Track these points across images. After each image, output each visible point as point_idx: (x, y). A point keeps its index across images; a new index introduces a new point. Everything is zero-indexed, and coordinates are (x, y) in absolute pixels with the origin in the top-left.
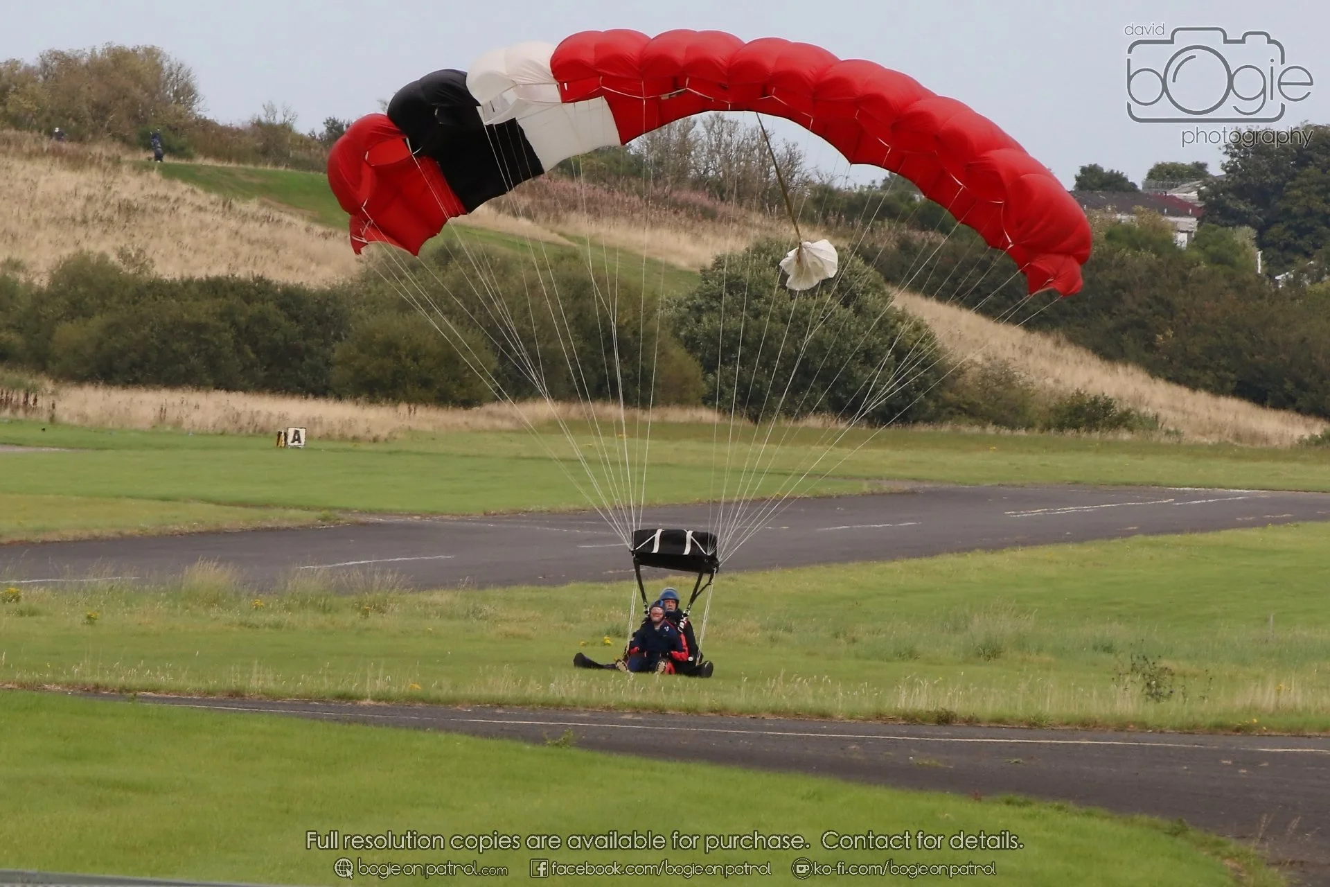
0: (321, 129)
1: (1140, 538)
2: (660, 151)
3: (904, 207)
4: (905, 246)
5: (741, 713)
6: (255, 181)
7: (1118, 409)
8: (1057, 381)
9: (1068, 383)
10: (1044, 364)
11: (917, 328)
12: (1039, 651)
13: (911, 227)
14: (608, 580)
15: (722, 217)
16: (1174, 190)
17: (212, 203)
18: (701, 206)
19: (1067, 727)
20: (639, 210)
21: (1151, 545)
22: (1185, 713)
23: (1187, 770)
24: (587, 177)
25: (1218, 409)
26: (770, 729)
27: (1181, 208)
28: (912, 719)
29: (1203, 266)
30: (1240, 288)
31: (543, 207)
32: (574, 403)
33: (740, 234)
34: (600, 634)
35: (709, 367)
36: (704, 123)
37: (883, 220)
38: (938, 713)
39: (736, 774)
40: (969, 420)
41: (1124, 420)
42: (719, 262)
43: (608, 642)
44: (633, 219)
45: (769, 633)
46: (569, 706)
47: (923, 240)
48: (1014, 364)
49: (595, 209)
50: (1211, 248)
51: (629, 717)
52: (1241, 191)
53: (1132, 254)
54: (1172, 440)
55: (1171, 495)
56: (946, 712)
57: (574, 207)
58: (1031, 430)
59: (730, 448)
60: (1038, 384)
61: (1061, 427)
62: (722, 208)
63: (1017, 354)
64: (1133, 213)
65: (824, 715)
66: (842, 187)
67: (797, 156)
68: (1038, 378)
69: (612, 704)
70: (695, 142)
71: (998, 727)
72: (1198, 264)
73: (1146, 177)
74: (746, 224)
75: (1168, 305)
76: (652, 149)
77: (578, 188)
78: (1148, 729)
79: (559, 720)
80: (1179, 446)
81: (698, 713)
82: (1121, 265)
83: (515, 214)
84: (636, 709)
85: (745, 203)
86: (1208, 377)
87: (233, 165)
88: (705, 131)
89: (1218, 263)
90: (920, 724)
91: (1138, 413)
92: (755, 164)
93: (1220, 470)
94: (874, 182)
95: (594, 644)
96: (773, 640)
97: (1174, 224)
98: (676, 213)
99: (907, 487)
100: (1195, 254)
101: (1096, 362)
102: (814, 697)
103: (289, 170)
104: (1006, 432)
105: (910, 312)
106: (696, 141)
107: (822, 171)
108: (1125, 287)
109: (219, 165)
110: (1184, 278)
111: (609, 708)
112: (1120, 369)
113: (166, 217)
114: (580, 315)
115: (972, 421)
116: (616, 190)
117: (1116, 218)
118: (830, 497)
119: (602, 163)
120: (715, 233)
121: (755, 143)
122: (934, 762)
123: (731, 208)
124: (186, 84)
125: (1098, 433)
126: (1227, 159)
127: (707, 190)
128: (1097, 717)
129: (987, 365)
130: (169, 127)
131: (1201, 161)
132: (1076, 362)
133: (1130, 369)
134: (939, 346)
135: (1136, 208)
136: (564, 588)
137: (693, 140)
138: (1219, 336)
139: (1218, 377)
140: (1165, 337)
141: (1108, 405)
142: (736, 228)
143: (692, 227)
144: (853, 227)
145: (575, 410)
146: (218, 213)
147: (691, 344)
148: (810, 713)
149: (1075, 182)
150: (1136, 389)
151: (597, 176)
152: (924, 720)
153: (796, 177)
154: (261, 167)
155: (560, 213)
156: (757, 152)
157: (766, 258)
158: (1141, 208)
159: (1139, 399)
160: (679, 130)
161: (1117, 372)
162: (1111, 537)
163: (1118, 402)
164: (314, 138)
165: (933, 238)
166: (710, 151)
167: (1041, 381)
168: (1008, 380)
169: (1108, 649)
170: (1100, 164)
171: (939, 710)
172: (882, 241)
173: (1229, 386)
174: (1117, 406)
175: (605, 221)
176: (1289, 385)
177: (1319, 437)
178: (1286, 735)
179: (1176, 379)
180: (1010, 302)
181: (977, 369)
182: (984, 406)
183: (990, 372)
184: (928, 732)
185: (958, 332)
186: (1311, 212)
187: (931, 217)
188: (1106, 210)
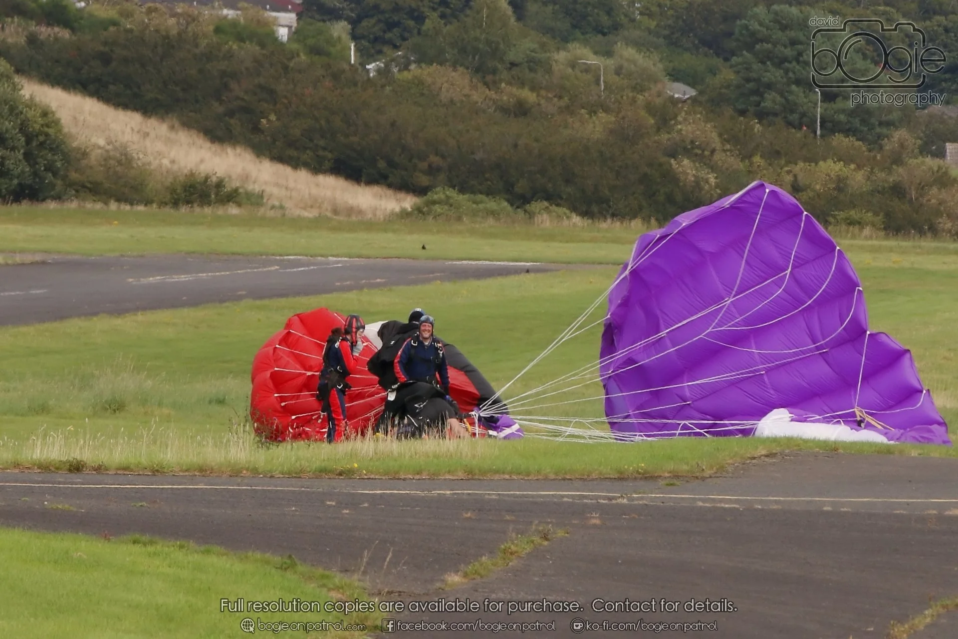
1: (248, 302)
3: (31, 5)
4: (33, 40)
7: (229, 187)
8: (173, 162)
9: (182, 164)
10: (159, 146)
11: (45, 114)
12: (160, 405)
13: (37, 24)
19: (187, 474)
21: (258, 308)
23: (296, 511)
25: (317, 185)
27: (281, 5)
28: (46, 467)
29: (303, 57)
30: (336, 77)
37: (12, 17)
38: (69, 462)
40: (94, 198)
41: (233, 197)
47: (50, 35)
48: (135, 147)
50: (309, 42)
53: (239, 46)
54: (278, 213)
55: (276, 263)
56: (78, 462)
58: (149, 205)
60: (155, 164)
61: (176, 204)
63: (136, 138)
64: (238, 9)
68: (155, 159)
71: (124, 474)
72: (298, 55)
75: (272, 92)
78: (261, 474)
80: (283, 220)
82: (229, 56)
86: (307, 156)
89: (316, 54)
90: (53, 472)
91: (246, 190)
93: (321, 240)
97: (278, 19)
99: (38, 258)
100: (295, 46)
101: (208, 144)
104: (128, 207)
105: (37, 100)
108: (232, 76)
110: (286, 68)
112: (229, 150)
115: (96, 198)
117: (222, 13)
122: (67, 506)
125: (210, 208)
128: (213, 464)
129: (109, 147)
132: (189, 145)
133: (239, 150)
134: (65, 131)
135: (242, 4)
138: (317, 119)
139: (318, 156)
140: (269, 121)
141: (219, 184)
150: (243, 168)
152: (57, 469)
158: (245, 5)
159: (246, 178)
161: (227, 153)
162: (222, 301)
163: (227, 179)
165: (58, 33)
167: (157, 161)
168: (126, 160)
169: (221, 402)
171: (71, 459)
172: (12, 36)
173: (327, 165)
174: (228, 184)
176: (382, 164)
177: (410, 209)
178: (384, 478)
179: (279, 158)
180: (128, 92)
181: (99, 151)
182: (107, 185)
183: (111, 153)
184: (60, 480)
185: (82, 118)
186: (398, 8)
187: (57, 15)
188: (213, 7)
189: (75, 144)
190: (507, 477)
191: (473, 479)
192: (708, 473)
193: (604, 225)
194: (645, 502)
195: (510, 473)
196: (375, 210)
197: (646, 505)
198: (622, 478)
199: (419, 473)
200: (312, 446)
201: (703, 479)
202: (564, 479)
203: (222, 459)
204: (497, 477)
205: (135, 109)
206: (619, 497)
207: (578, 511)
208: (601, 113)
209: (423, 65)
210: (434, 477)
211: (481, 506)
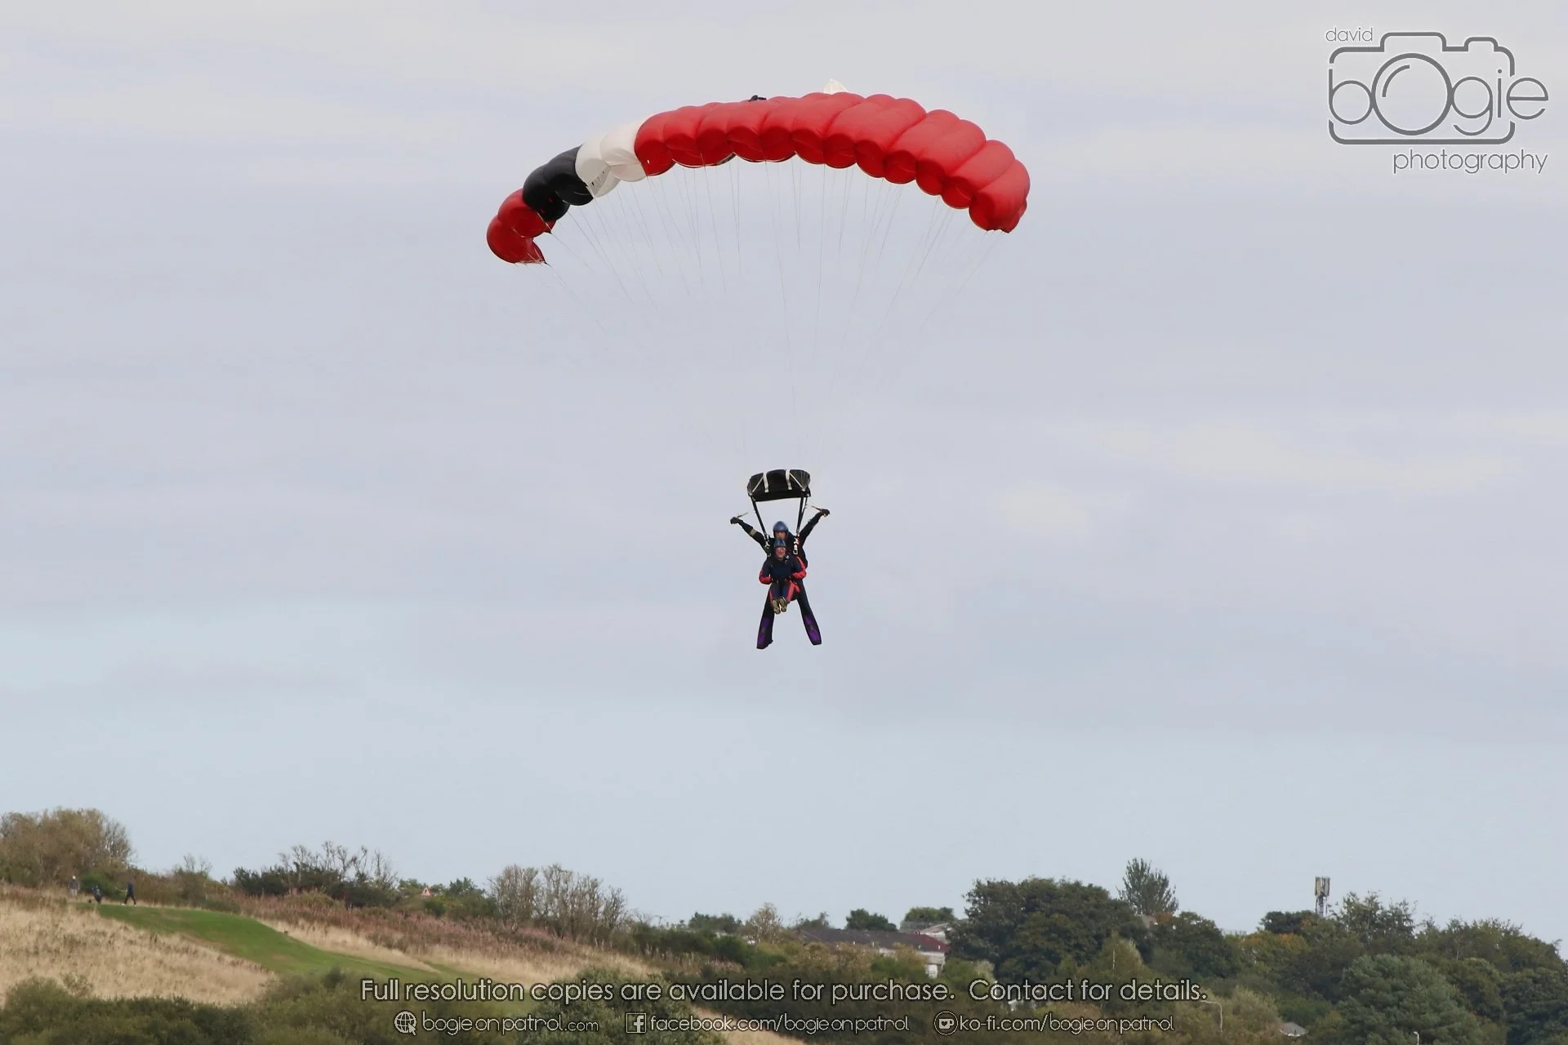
0: (231, 877)
2: (508, 896)
3: (707, 942)
4: (707, 973)
6: (178, 919)
13: (711, 959)
15: (559, 950)
16: (927, 929)
17: (140, 938)
18: (541, 941)
20: (491, 944)
24: (449, 916)
27: (931, 945)
30: (980, 1011)
31: (412, 941)
33: (573, 963)
36: (545, 872)
37: (689, 953)
44: (486, 951)
47: (723, 969)
49: (456, 943)
50: (956, 979)
52: (981, 933)
57: (438, 941)
62: (558, 942)
64: (895, 948)
66: (657, 925)
67: (620, 900)
70: (536, 889)
73: (903, 919)
74: (578, 956)
76: (502, 894)
77: (441, 924)
83: (390, 946)
85: (578, 937)
87: (158, 906)
88: (545, 879)
92: (586, 907)
94: (682, 921)
97: (928, 958)
98: (521, 946)
100: (944, 983)
103: (205, 911)
106: (538, 888)
109: (147, 906)
113: (103, 950)
116: (472, 927)
117: (879, 952)
119: (461, 905)
120: (553, 962)
121: (586, 889)
123: (566, 942)
124: (121, 841)
126: (969, 906)
127: (546, 928)
130: (107, 875)
131: (948, 907)
135: (895, 944)
137: (535, 886)
142: (570, 958)
143: (534, 957)
144: (665, 959)
146: (145, 946)
149: (846, 923)
151: (458, 916)
153: (619, 918)
154: (182, 908)
155: (426, 945)
156: (588, 897)
158: (899, 944)
160: (525, 879)
164: (226, 884)
165: (730, 967)
166: (550, 897)
170: (866, 910)
172: (688, 968)
175: (464, 952)
186: (1036, 949)
187: (730, 950)
188: (871, 946)
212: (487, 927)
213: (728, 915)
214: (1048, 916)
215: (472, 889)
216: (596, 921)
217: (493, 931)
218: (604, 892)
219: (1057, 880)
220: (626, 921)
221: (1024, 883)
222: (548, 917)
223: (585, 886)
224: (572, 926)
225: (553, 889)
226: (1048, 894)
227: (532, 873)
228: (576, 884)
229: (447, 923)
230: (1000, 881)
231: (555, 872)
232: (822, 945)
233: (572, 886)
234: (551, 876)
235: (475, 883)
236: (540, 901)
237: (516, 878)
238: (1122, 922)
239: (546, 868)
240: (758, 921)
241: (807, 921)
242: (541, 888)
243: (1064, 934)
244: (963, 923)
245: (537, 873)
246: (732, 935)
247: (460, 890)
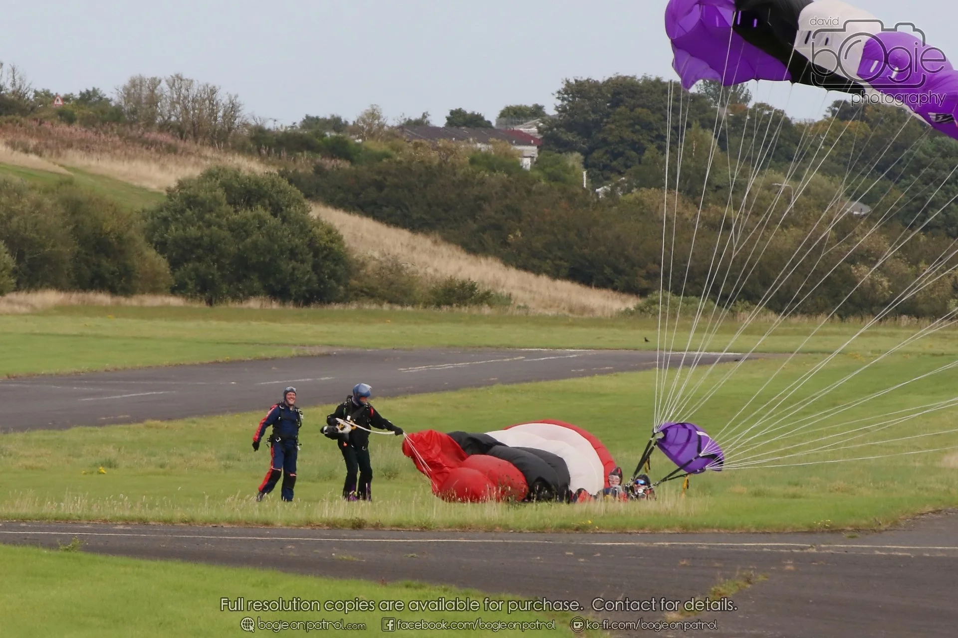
1: (499, 387)
2: (134, 103)
3: (318, 141)
4: (319, 170)
5: (205, 523)
7: (481, 290)
8: (436, 270)
9: (444, 272)
10: (425, 258)
11: (329, 232)
13: (323, 157)
14: (101, 424)
15: (183, 151)
16: (521, 126)
18: (166, 143)
19: (450, 529)
20: (119, 147)
21: (507, 391)
22: (538, 517)
23: (541, 560)
24: (80, 123)
25: (556, 289)
26: (227, 534)
27: (525, 139)
28: (333, 525)
29: (543, 183)
31: (47, 146)
32: (74, 291)
33: (196, 164)
34: (96, 465)
35: (175, 264)
36: (167, 81)
37: (302, 152)
38: (353, 520)
39: (202, 568)
40: (369, 300)
41: (486, 298)
42: (181, 185)
43: (103, 471)
44: (115, 154)
45: (223, 463)
46: (76, 520)
47: (333, 166)
48: (404, 258)
49: (86, 147)
50: (548, 170)
51: (121, 527)
52: (569, 126)
53: (490, 175)
54: (522, 312)
55: (523, 354)
56: (359, 520)
57: (70, 146)
58: (415, 306)
59: (191, 324)
60: (421, 272)
61: (439, 305)
62: (181, 144)
63: (405, 251)
64: (491, 143)
65: (267, 524)
66: (272, 127)
67: (238, 105)
69: (108, 518)
70: (160, 96)
71: (398, 530)
72: (539, 181)
73: (498, 116)
74: (200, 156)
75: (517, 212)
76: (128, 101)
77: (73, 131)
78: (511, 530)
79: (67, 530)
80: (527, 318)
81: (173, 524)
82: (482, 182)
83: (27, 151)
84: (127, 521)
85: (200, 140)
86: (548, 265)
88: (168, 87)
89: (553, 181)
90: (339, 528)
91: (497, 293)
92: (206, 112)
93: (558, 335)
94: (294, 123)
95: (92, 473)
96: (227, 467)
97: (522, 151)
98: (147, 148)
99: (324, 350)
100: (537, 173)
101: (464, 255)
102: (260, 510)
104: (398, 308)
105: (323, 219)
106: (162, 95)
107: (256, 116)
108: (485, 199)
110: (529, 192)
111: (105, 521)
112: (483, 260)
114: (77, 226)
115: (372, 300)
116: (102, 133)
117: (476, 147)
118: (266, 359)
119: (91, 113)
120: (177, 163)
121: (206, 96)
122: (350, 557)
123: (189, 144)
125: (467, 308)
126: (559, 102)
127: (171, 131)
128: (472, 521)
129: (382, 259)
131: (540, 104)
132: (449, 256)
133: (490, 260)
134: (346, 246)
135: (492, 140)
136: (67, 432)
137: (159, 94)
138: (555, 235)
139: (555, 265)
140: (515, 236)
141: (473, 287)
142: (193, 159)
143: (160, 158)
144: (280, 158)
145: (75, 298)
147: (161, 247)
148: (257, 522)
149: (446, 121)
150: (494, 276)
151: (88, 122)
152: (343, 526)
153: (237, 121)
155: (60, 150)
156: (207, 102)
157: (215, 182)
158: (495, 139)
159: (497, 283)
160: (149, 87)
161: (480, 262)
162: (479, 386)
163: (481, 285)
165: (340, 164)
166: (173, 103)
167: (423, 270)
168: (397, 269)
170: (464, 108)
171: (354, 518)
172: (302, 167)
173: (564, 272)
174: (480, 288)
175: (95, 155)
176: (608, 271)
177: (633, 309)
178: (613, 532)
179: (524, 267)
180: (399, 212)
181: (375, 262)
182: (381, 291)
183: (384, 264)
184: (345, 535)
185: (360, 234)
186: (622, 140)
187: (339, 149)
188: (469, 142)
189: (355, 256)
190: (716, 531)
191: (687, 533)
192: (883, 528)
193: (795, 320)
194: (831, 551)
195: (719, 528)
196: (604, 308)
197: (832, 553)
198: (811, 531)
199: (642, 528)
200: (553, 507)
201: (880, 532)
202: (763, 532)
203: (479, 518)
204: (707, 531)
205: (404, 227)
206: (810, 547)
207: (775, 559)
208: (792, 227)
209: (644, 189)
210: (655, 532)
211: (694, 555)
212: (115, 132)
213: (336, 116)
214: (632, 110)
215: (101, 98)
216: (216, 125)
217: (120, 135)
218: (222, 98)
219: (639, 77)
220: (244, 124)
221: (610, 80)
222: (171, 122)
223: (205, 93)
224: (194, 131)
225: (175, 96)
226: (631, 91)
227: (155, 82)
228: (196, 91)
229: (79, 130)
230: (586, 79)
231: (177, 80)
232: (423, 141)
233: (193, 92)
234: (174, 85)
235: (104, 92)
236: (163, 107)
237: (141, 86)
238: (700, 114)
239: (168, 77)
240: (364, 121)
241: (410, 121)
242: (164, 96)
243: (647, 126)
244: (553, 119)
245: (160, 81)
246: (340, 135)
247: (89, 98)
